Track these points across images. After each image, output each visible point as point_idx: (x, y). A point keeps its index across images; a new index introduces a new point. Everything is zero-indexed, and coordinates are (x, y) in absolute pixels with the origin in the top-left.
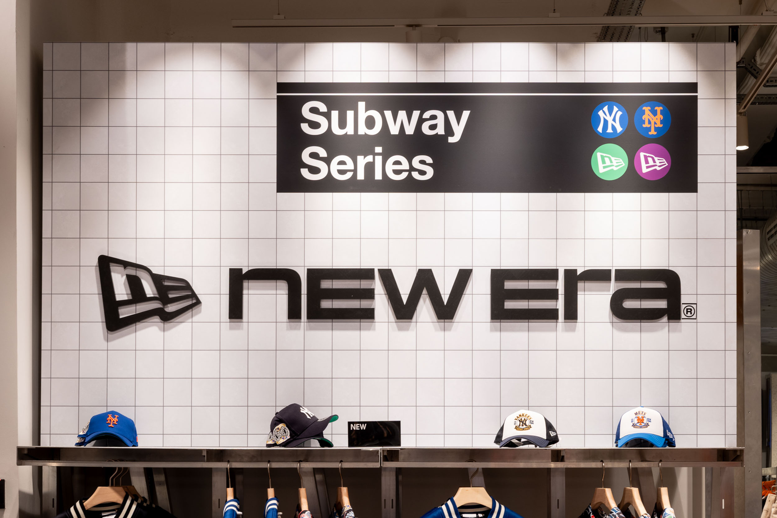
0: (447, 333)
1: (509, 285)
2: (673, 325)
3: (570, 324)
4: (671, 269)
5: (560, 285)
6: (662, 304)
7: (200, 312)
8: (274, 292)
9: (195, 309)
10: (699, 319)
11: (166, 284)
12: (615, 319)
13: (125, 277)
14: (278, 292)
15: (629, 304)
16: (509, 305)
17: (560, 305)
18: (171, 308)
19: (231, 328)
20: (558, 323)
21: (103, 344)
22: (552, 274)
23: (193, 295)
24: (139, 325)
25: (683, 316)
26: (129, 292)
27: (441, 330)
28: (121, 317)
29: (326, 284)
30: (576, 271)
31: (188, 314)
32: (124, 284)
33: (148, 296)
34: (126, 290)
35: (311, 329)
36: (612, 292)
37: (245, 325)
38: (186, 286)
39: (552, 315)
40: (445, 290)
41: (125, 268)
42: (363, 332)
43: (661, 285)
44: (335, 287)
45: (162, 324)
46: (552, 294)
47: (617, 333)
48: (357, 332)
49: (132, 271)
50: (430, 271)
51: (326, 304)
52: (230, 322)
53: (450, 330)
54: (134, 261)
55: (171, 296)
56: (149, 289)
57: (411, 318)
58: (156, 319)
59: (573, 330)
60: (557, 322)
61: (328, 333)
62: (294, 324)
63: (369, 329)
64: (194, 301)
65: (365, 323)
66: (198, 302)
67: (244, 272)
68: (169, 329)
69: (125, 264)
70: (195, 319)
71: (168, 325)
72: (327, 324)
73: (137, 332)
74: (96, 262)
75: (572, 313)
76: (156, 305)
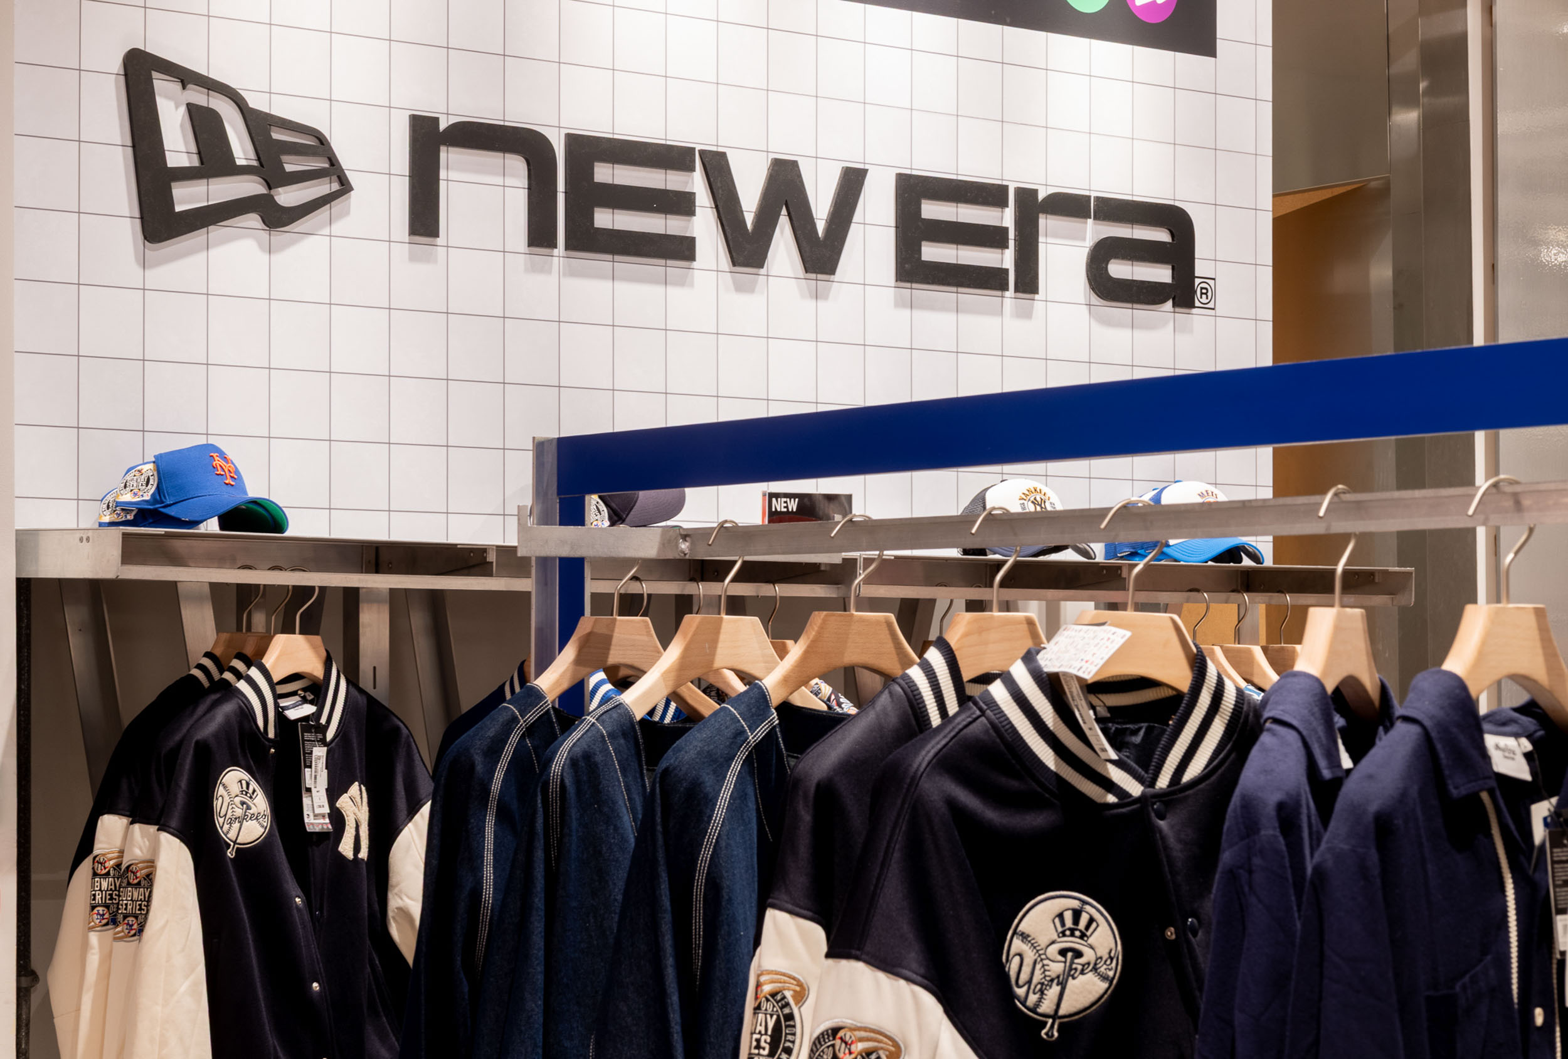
0: (821, 303)
1: (932, 210)
2: (1182, 316)
3: (1024, 301)
4: (1177, 204)
5: (1007, 218)
6: (1162, 274)
7: (348, 213)
8: (499, 180)
9: (337, 205)
10: (1219, 311)
11: (277, 135)
12: (1095, 300)
13: (183, 109)
14: (509, 181)
15: (1119, 269)
16: (933, 252)
17: (1006, 259)
18: (288, 197)
19: (413, 258)
20: (1005, 299)
21: (133, 273)
22: (992, 195)
23: (334, 170)
24: (216, 232)
25: (1197, 304)
26: (193, 148)
27: (811, 297)
28: (178, 208)
29: (604, 173)
30: (1035, 192)
31: (323, 213)
32: (182, 126)
34: (186, 143)
35: (573, 273)
36: (1089, 242)
37: (441, 251)
38: (321, 145)
40: (821, 208)
41: (184, 87)
42: (672, 291)
43: (1161, 236)
44: (618, 181)
45: (264, 235)
47: (1097, 328)
48: (659, 289)
49: (199, 97)
50: (794, 164)
51: (604, 219)
52: (410, 243)
53: (826, 298)
54: (203, 72)
55: (289, 168)
57: (760, 265)
58: (253, 220)
60: (1002, 297)
61: (604, 286)
62: (540, 256)
63: (682, 283)
64: (336, 186)
65: (674, 268)
66: (345, 187)
67: (443, 126)
68: (283, 247)
69: (185, 77)
70: (338, 228)
71: (279, 237)
72: (602, 263)
73: (213, 252)
74: (116, 65)
75: (1028, 282)
76: (251, 187)
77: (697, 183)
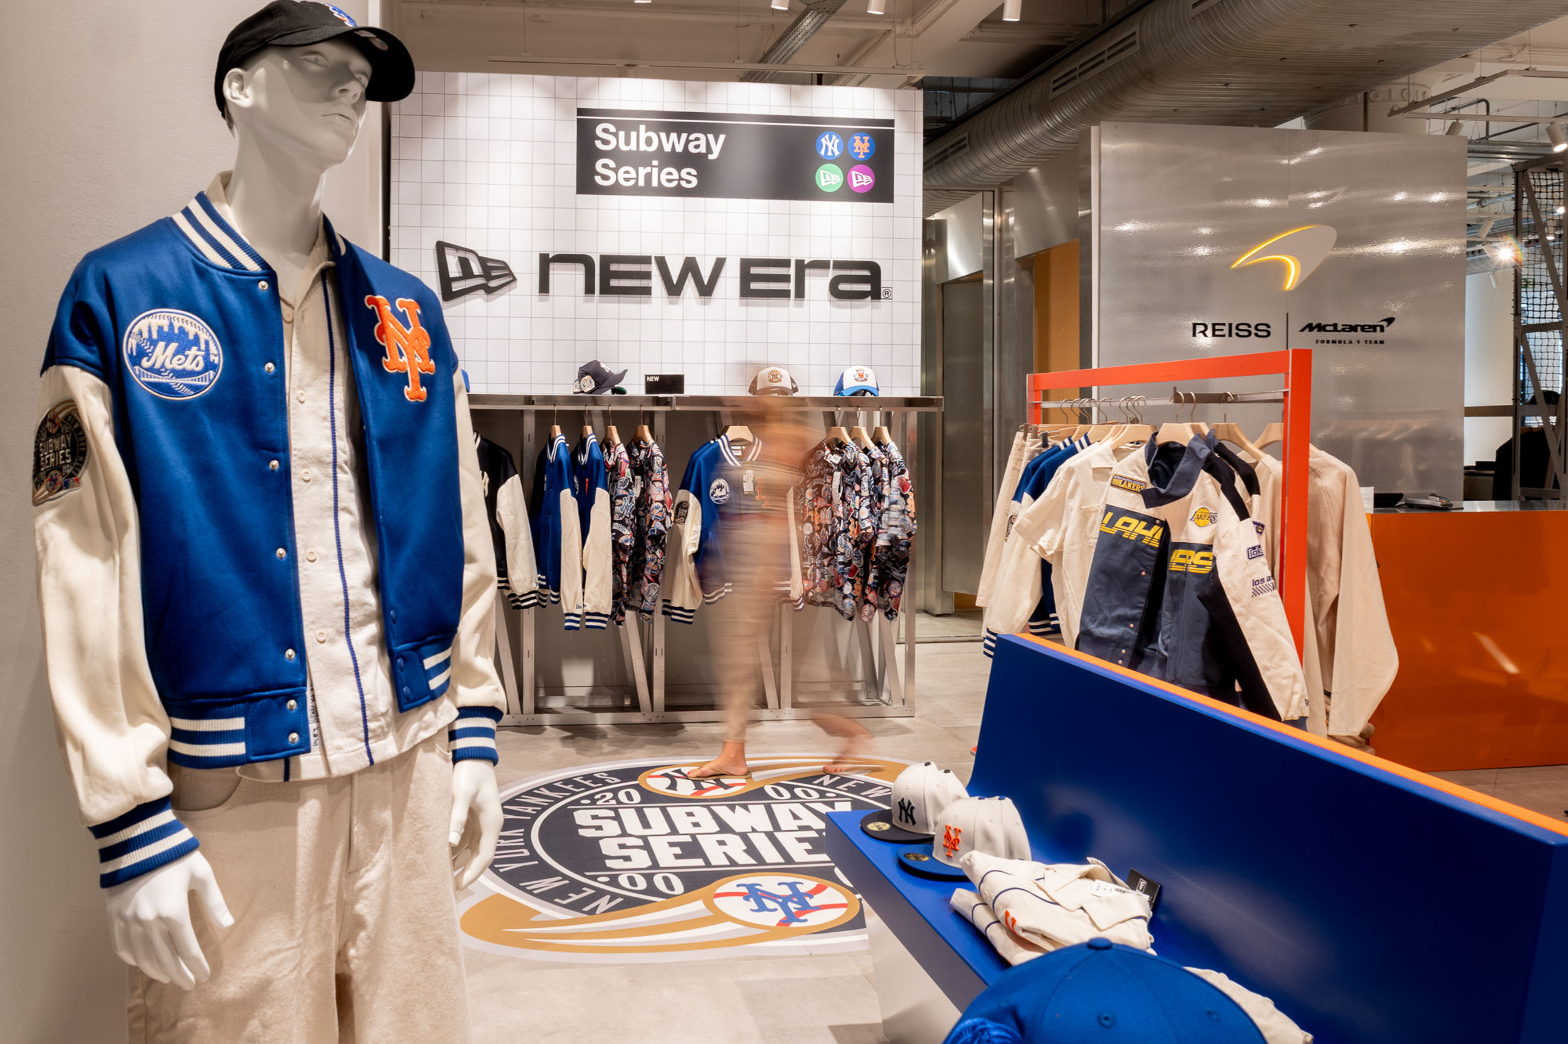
0: (707, 307)
1: (754, 270)
2: (876, 303)
3: (799, 301)
4: (874, 261)
5: (792, 271)
6: (867, 287)
7: (515, 287)
8: (574, 273)
9: (512, 285)
10: (894, 300)
11: (489, 264)
12: (833, 298)
13: (457, 258)
14: (577, 273)
15: (843, 287)
16: (754, 286)
17: (792, 286)
18: (493, 284)
19: (540, 300)
20: (790, 301)
22: (785, 263)
23: (511, 274)
24: (468, 296)
25: (882, 297)
26: (460, 270)
27: (702, 304)
28: (454, 290)
29: (614, 267)
30: (804, 261)
31: (507, 288)
32: (456, 264)
33: (475, 274)
34: (458, 269)
35: (602, 302)
36: (830, 277)
37: (551, 298)
38: (506, 267)
39: (785, 294)
40: (706, 274)
41: (457, 251)
42: (643, 306)
43: (867, 273)
44: (621, 269)
45: (485, 297)
46: (785, 278)
47: (833, 309)
48: (638, 306)
49: (462, 254)
50: (694, 258)
51: (614, 283)
52: (539, 296)
53: (709, 304)
54: (464, 246)
55: (493, 274)
56: (476, 269)
57: (679, 294)
58: (482, 292)
59: (801, 306)
61: (615, 306)
62: (590, 298)
63: (647, 303)
64: (511, 279)
65: (644, 298)
66: (515, 279)
67: (550, 257)
68: (492, 300)
69: (457, 248)
70: (512, 292)
71: (490, 297)
72: (615, 298)
73: (467, 303)
74: (434, 246)
75: (800, 293)
76: (481, 281)
77: (654, 269)
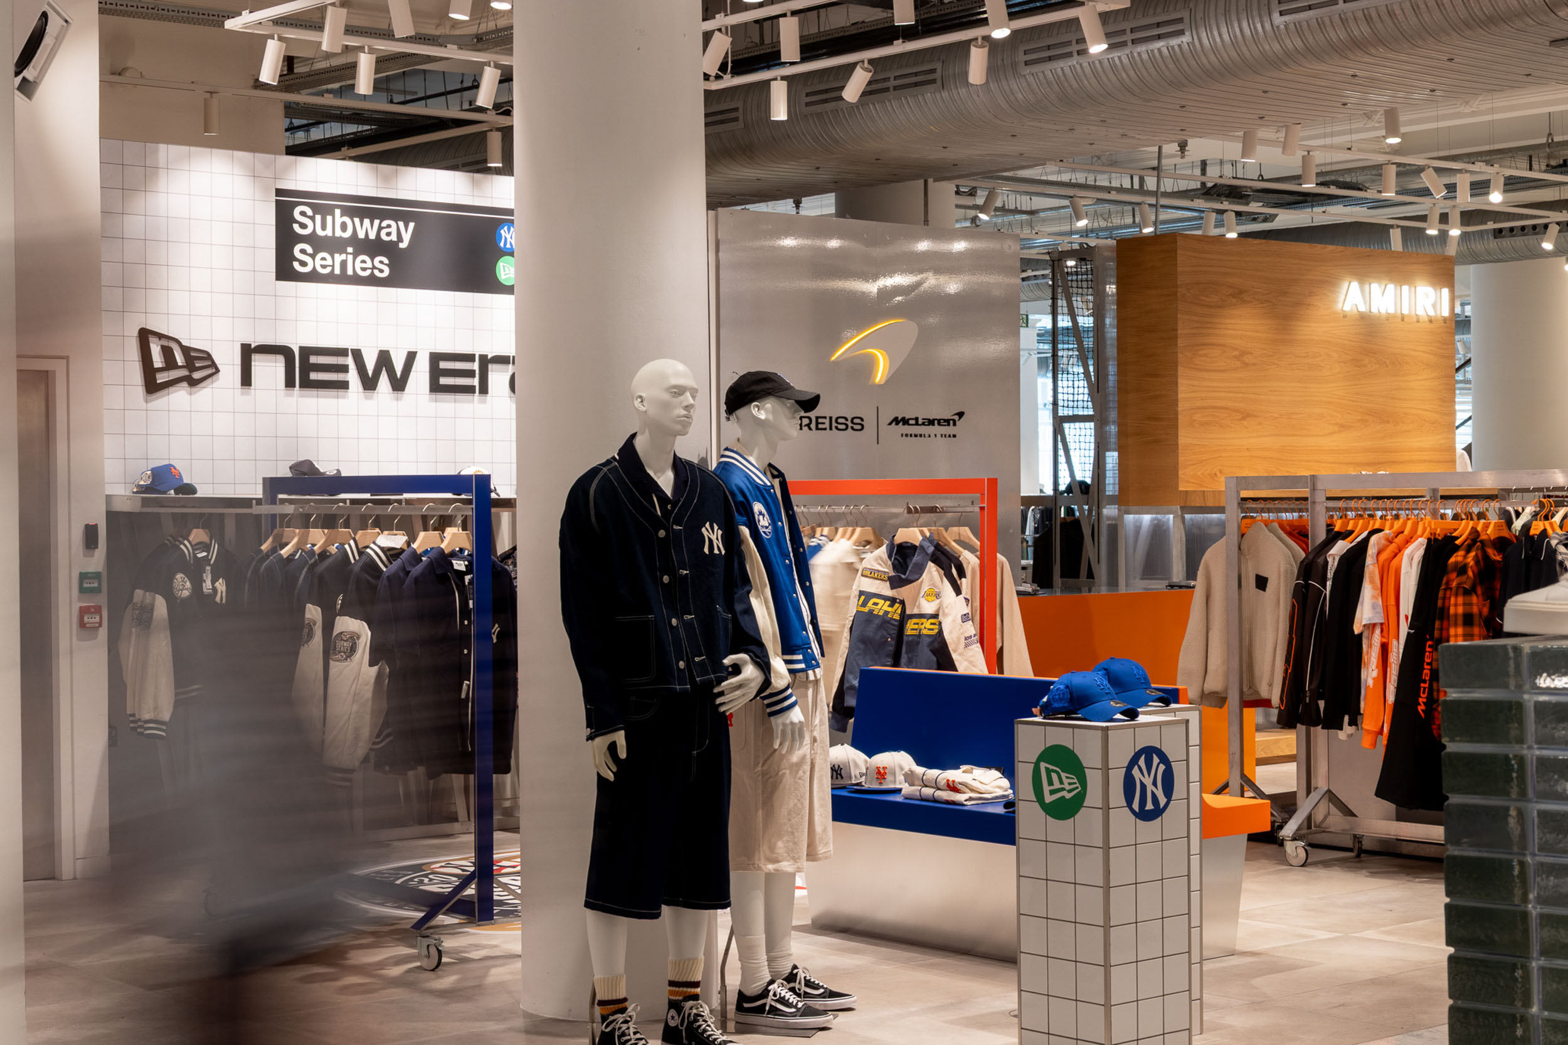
0: (399, 401)
1: (443, 365)
3: (483, 396)
5: (476, 366)
7: (218, 379)
8: (274, 364)
9: (214, 377)
11: (192, 354)
12: (513, 395)
13: (160, 347)
14: (278, 364)
16: (444, 381)
17: (477, 382)
18: (197, 375)
19: (242, 393)
20: (475, 397)
21: (142, 404)
22: (470, 358)
23: (213, 365)
24: (172, 388)
26: (163, 360)
27: (395, 398)
28: (158, 382)
29: (314, 359)
30: (488, 356)
31: (210, 380)
32: (159, 353)
33: (179, 366)
34: (161, 358)
35: (302, 394)
36: (511, 373)
37: (253, 391)
38: (208, 356)
39: (470, 389)
40: (399, 368)
41: (159, 339)
42: (340, 399)
44: (319, 361)
45: (189, 388)
46: (470, 374)
48: (336, 399)
49: (165, 343)
50: (388, 352)
51: (314, 376)
52: (241, 389)
53: (401, 400)
54: (167, 334)
55: (197, 365)
56: (180, 359)
57: (374, 388)
58: (185, 384)
59: (484, 402)
60: (473, 396)
61: (315, 398)
62: (290, 391)
63: (344, 396)
64: (214, 370)
65: (341, 392)
66: (218, 371)
67: (252, 347)
68: (195, 391)
69: (160, 336)
70: (215, 385)
71: (193, 388)
72: (314, 392)
73: (171, 394)
74: (136, 334)
75: (484, 390)
76: (184, 373)
77: (350, 361)
